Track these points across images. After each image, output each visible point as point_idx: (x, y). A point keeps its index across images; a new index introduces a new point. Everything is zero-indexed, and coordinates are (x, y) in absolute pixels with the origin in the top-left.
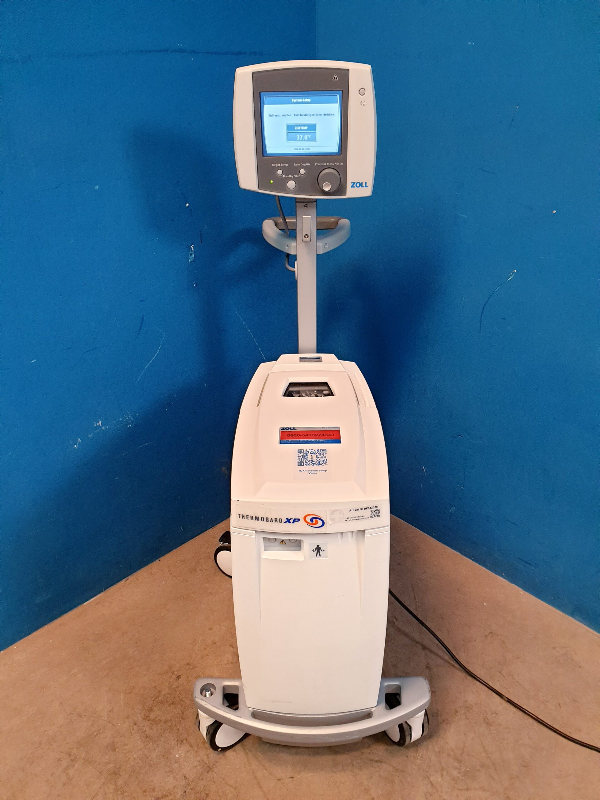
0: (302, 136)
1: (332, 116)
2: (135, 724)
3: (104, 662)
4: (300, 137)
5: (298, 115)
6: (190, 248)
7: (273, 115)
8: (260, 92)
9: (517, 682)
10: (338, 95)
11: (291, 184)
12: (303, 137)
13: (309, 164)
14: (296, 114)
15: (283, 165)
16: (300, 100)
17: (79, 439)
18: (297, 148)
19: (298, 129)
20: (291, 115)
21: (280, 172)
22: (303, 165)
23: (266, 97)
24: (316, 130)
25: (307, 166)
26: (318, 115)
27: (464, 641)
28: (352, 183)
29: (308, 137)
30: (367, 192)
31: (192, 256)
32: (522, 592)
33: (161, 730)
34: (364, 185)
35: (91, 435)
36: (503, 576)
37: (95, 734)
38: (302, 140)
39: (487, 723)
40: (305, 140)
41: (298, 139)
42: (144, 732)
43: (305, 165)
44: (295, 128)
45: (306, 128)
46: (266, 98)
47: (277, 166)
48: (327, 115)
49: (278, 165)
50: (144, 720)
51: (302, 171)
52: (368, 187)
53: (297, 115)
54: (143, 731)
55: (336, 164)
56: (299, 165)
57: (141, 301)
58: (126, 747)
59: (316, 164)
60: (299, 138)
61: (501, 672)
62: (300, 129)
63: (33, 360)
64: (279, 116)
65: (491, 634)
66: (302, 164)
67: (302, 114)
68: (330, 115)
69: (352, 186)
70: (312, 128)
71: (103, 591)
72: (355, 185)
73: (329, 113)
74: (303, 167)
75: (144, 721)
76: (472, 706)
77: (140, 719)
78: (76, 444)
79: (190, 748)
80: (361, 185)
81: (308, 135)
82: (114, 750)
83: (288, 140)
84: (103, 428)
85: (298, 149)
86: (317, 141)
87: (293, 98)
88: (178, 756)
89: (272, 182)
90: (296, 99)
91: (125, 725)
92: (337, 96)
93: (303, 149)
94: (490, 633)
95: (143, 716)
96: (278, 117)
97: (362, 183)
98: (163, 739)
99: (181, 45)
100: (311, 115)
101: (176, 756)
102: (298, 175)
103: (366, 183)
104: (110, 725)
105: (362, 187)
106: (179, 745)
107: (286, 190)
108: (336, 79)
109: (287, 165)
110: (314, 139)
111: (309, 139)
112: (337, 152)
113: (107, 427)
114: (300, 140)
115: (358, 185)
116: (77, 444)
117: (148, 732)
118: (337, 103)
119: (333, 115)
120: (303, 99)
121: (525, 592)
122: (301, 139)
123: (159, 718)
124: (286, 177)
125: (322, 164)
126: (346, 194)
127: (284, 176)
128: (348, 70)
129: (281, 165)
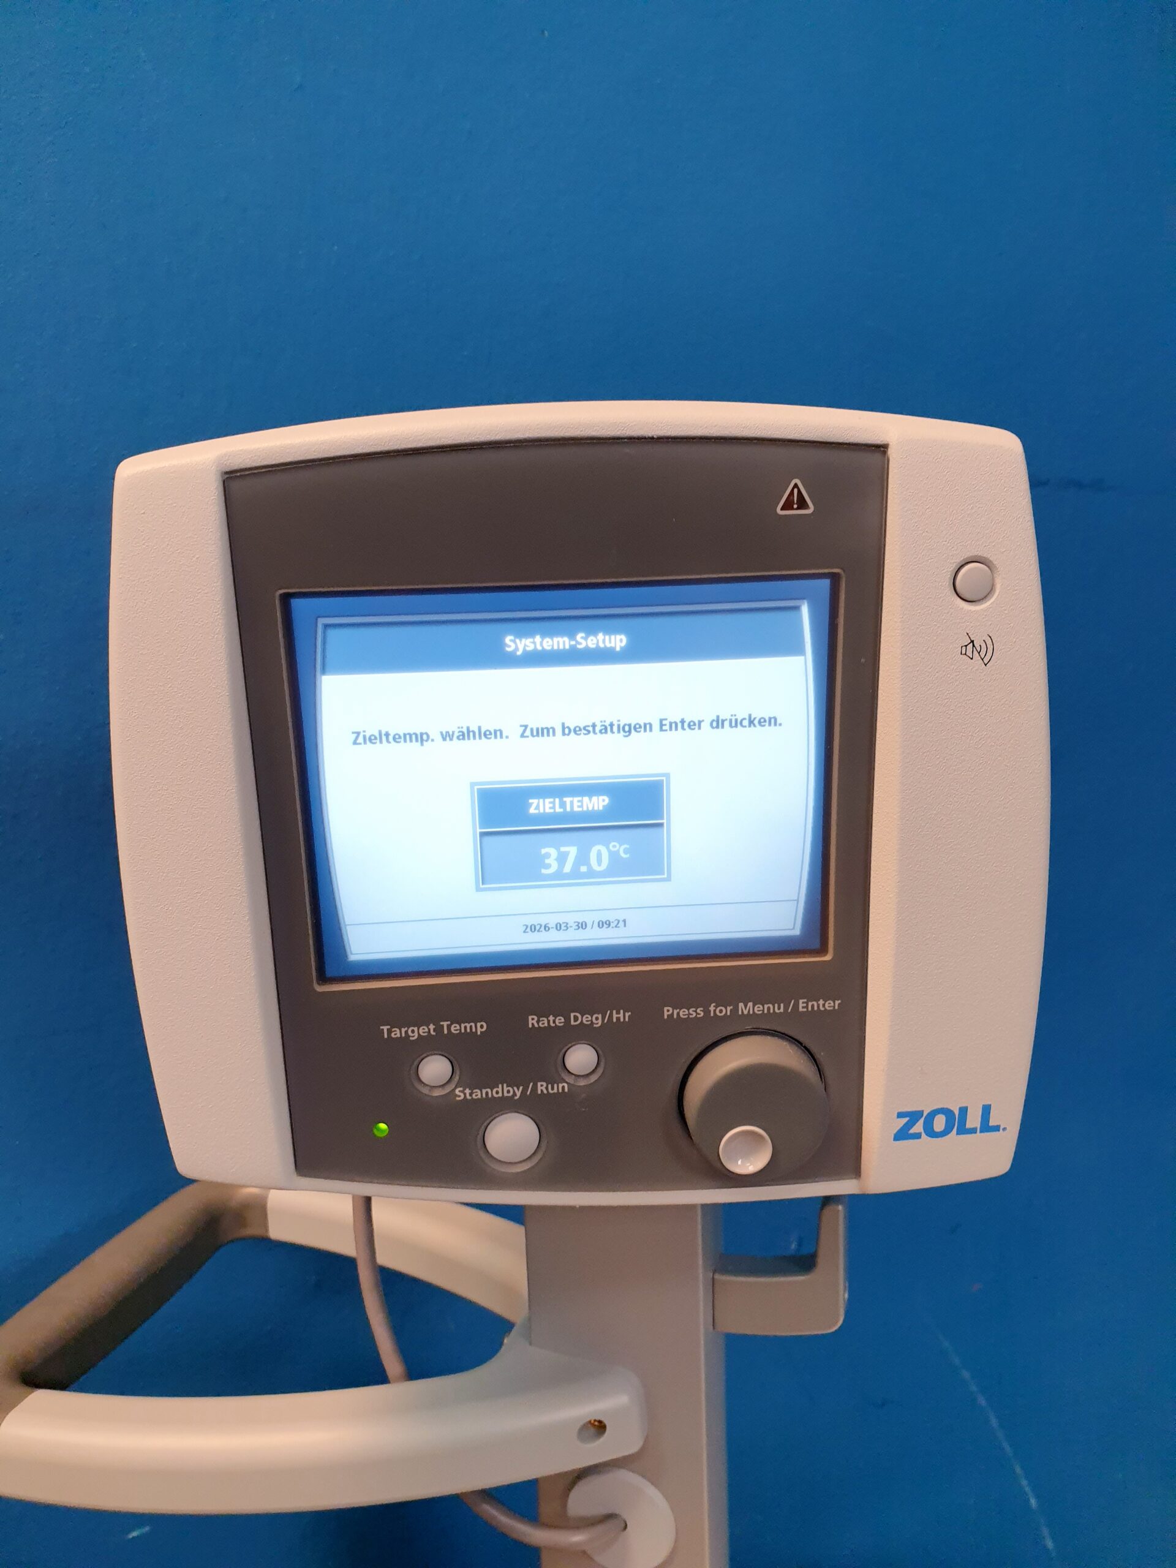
0: (572, 851)
1: (765, 729)
4: (562, 858)
5: (550, 731)
7: (383, 737)
8: (286, 598)
10: (805, 610)
11: (512, 1134)
12: (583, 858)
13: (623, 1016)
14: (534, 724)
15: (455, 1029)
16: (561, 643)
18: (543, 919)
19: (548, 810)
20: (498, 733)
21: (434, 1069)
22: (586, 1019)
23: (326, 626)
24: (660, 816)
25: (608, 1025)
26: (674, 726)
28: (900, 1115)
29: (613, 856)
34: (974, 1120)
38: (581, 875)
40: (591, 873)
41: (549, 866)
43: (598, 1021)
44: (527, 805)
45: (599, 803)
46: (331, 633)
47: (415, 1037)
48: (736, 723)
49: (423, 1030)
51: (581, 1057)
52: (997, 1128)
53: (540, 732)
55: (796, 1005)
56: (560, 1021)
59: (667, 1011)
60: (552, 861)
62: (558, 810)
64: (422, 738)
66: (577, 1019)
67: (571, 724)
68: (751, 722)
69: (902, 1135)
70: (639, 803)
72: (919, 1127)
73: (743, 715)
74: (584, 1034)
80: (957, 1122)
81: (614, 846)
83: (490, 876)
86: (669, 879)
87: (510, 631)
89: (382, 1129)
90: (531, 634)
92: (797, 608)
93: (582, 926)
96: (416, 745)
97: (964, 1111)
100: (628, 730)
102: (551, 1081)
103: (986, 1110)
105: (963, 1130)
107: (481, 1168)
108: (802, 504)
109: (481, 1028)
110: (649, 863)
111: (619, 869)
112: (799, 932)
114: (559, 875)
115: (939, 1123)
118: (802, 653)
119: (775, 722)
120: (580, 635)
122: (567, 869)
124: (478, 1094)
125: (707, 1012)
126: (856, 1171)
127: (460, 1094)
128: (881, 449)
129: (439, 1029)
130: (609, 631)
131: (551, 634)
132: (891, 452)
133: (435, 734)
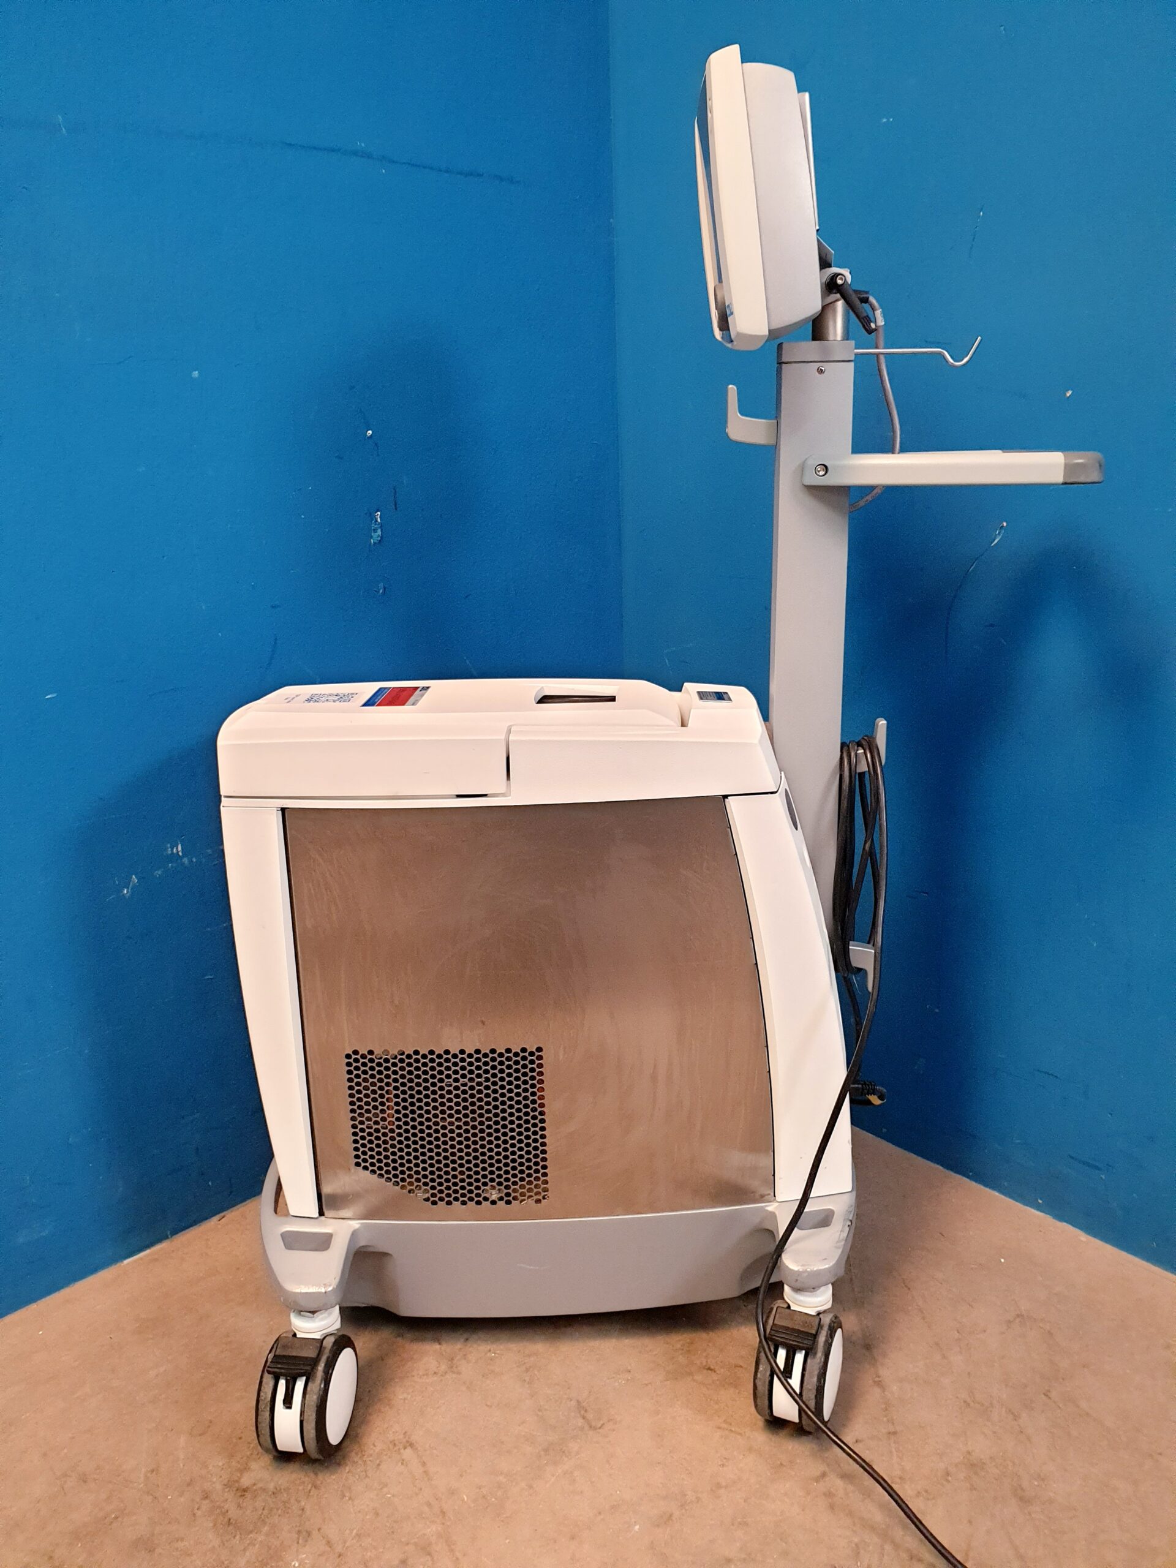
2: (206, 1498)
3: (153, 1373)
6: (372, 517)
9: (1087, 1414)
17: (134, 876)
27: (958, 1332)
31: (376, 532)
32: (1083, 1237)
33: (263, 1509)
35: (160, 872)
36: (1039, 1208)
37: (113, 1516)
39: (1021, 1499)
42: (224, 1514)
50: (227, 1488)
54: (221, 1511)
57: (273, 607)
58: (180, 1545)
61: (1048, 1394)
63: (49, 694)
65: (1018, 1320)
71: (167, 1238)
75: (227, 1490)
76: (984, 1463)
77: (219, 1487)
78: (128, 888)
79: (328, 1549)
82: (151, 1551)
84: (186, 860)
88: (297, 1565)
91: (182, 1499)
94: (1018, 1316)
95: (225, 1482)
98: (266, 1529)
99: (363, 145)
101: (293, 1563)
104: (149, 1499)
106: (300, 1541)
113: (194, 860)
116: (130, 888)
117: (234, 1512)
121: (1090, 1238)
123: (260, 1485)
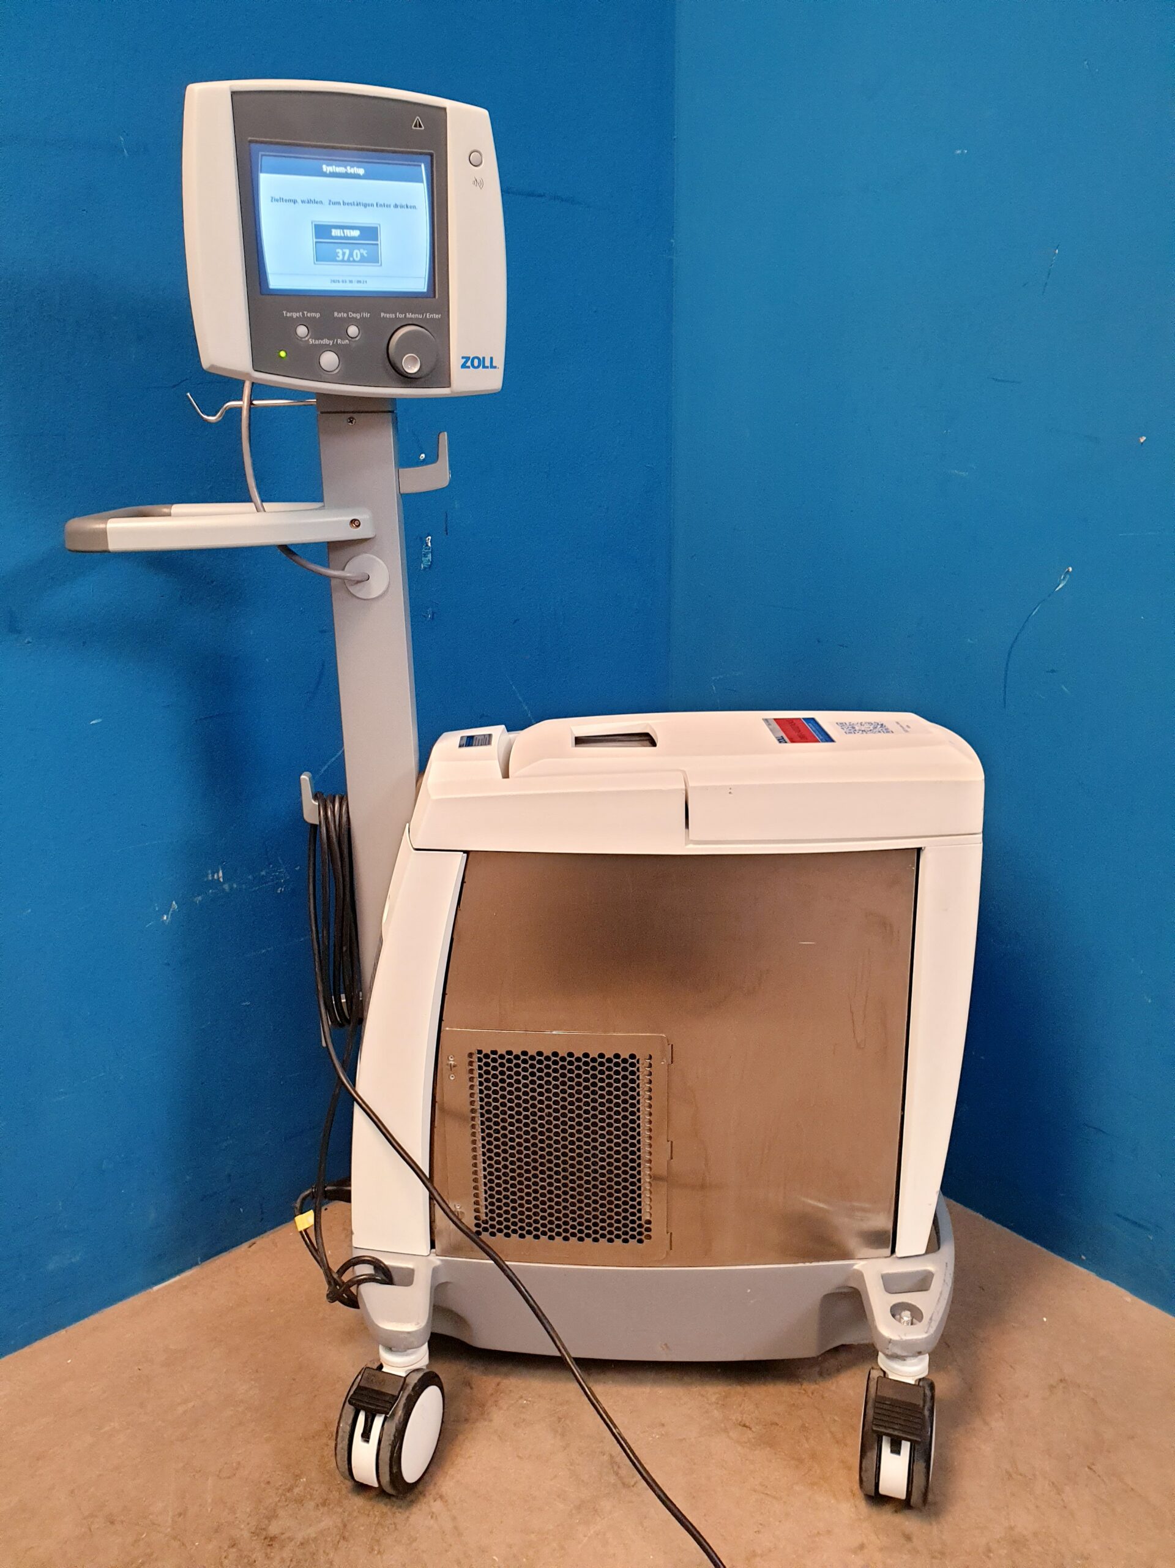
0: (347, 252)
1: (412, 210)
4: (344, 254)
5: (339, 203)
7: (282, 200)
8: (250, 143)
10: (423, 166)
11: (329, 360)
12: (351, 255)
13: (367, 315)
14: (333, 200)
15: (309, 315)
16: (340, 170)
18: (336, 278)
19: (339, 235)
20: (321, 202)
21: (302, 330)
22: (354, 315)
23: (262, 155)
24: (377, 240)
25: (362, 318)
26: (381, 206)
28: (463, 358)
29: (362, 255)
30: (491, 381)
34: (487, 363)
38: (350, 261)
40: (354, 261)
41: (339, 257)
43: (358, 316)
44: (331, 232)
45: (356, 233)
46: (264, 158)
47: (295, 317)
48: (402, 207)
49: (298, 314)
51: (353, 330)
52: (495, 367)
53: (335, 203)
55: (426, 315)
56: (345, 315)
59: (382, 314)
60: (340, 255)
62: (342, 235)
64: (295, 202)
66: (352, 315)
67: (346, 201)
68: (407, 207)
69: (464, 366)
70: (370, 234)
72: (469, 364)
73: (404, 203)
74: (354, 321)
80: (481, 363)
81: (362, 251)
83: (319, 258)
85: (339, 282)
86: (381, 265)
87: (325, 164)
89: (283, 354)
90: (331, 165)
92: (420, 166)
93: (351, 282)
96: (292, 204)
97: (484, 358)
100: (365, 205)
102: (343, 339)
103: (491, 359)
105: (484, 367)
107: (319, 374)
108: (420, 126)
109: (318, 315)
110: (373, 258)
111: (363, 260)
112: (425, 290)
114: (343, 261)
115: (476, 362)
118: (422, 182)
119: (414, 207)
120: (348, 168)
122: (345, 259)
124: (317, 342)
125: (396, 316)
126: (448, 385)
127: (311, 341)
128: (444, 109)
129: (303, 314)
130: (358, 167)
131: (339, 166)
132: (448, 111)
133: (299, 201)
